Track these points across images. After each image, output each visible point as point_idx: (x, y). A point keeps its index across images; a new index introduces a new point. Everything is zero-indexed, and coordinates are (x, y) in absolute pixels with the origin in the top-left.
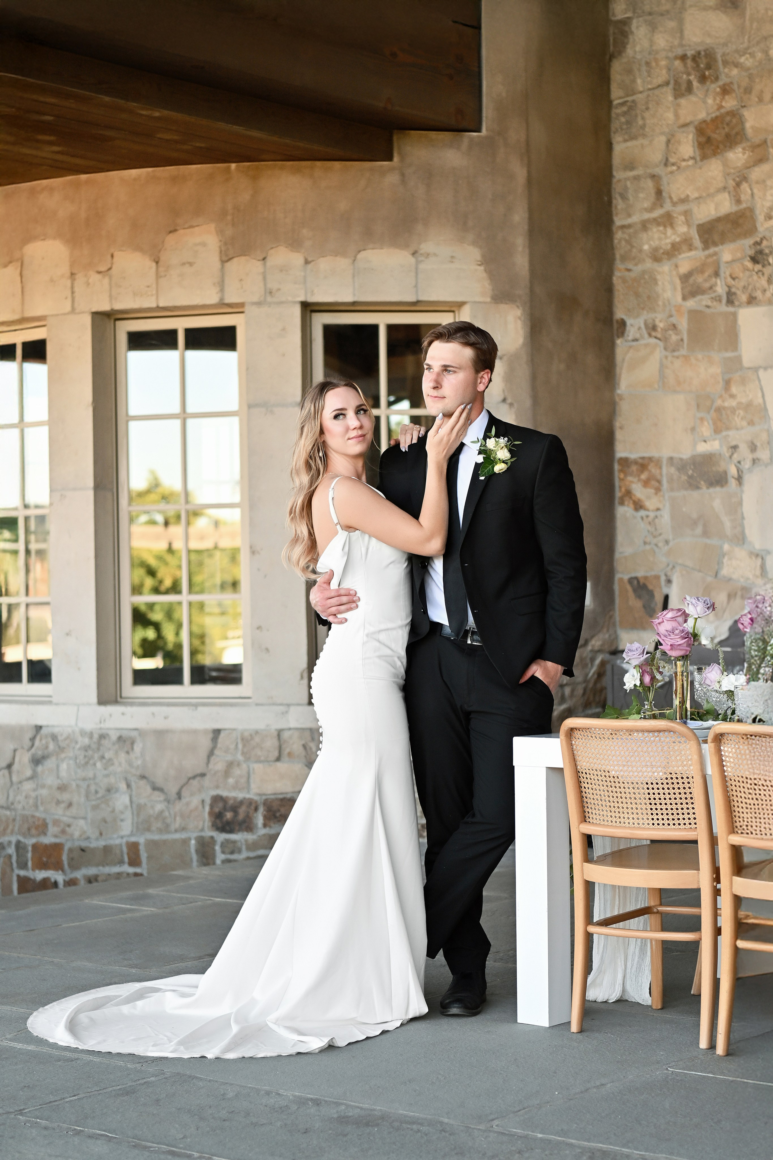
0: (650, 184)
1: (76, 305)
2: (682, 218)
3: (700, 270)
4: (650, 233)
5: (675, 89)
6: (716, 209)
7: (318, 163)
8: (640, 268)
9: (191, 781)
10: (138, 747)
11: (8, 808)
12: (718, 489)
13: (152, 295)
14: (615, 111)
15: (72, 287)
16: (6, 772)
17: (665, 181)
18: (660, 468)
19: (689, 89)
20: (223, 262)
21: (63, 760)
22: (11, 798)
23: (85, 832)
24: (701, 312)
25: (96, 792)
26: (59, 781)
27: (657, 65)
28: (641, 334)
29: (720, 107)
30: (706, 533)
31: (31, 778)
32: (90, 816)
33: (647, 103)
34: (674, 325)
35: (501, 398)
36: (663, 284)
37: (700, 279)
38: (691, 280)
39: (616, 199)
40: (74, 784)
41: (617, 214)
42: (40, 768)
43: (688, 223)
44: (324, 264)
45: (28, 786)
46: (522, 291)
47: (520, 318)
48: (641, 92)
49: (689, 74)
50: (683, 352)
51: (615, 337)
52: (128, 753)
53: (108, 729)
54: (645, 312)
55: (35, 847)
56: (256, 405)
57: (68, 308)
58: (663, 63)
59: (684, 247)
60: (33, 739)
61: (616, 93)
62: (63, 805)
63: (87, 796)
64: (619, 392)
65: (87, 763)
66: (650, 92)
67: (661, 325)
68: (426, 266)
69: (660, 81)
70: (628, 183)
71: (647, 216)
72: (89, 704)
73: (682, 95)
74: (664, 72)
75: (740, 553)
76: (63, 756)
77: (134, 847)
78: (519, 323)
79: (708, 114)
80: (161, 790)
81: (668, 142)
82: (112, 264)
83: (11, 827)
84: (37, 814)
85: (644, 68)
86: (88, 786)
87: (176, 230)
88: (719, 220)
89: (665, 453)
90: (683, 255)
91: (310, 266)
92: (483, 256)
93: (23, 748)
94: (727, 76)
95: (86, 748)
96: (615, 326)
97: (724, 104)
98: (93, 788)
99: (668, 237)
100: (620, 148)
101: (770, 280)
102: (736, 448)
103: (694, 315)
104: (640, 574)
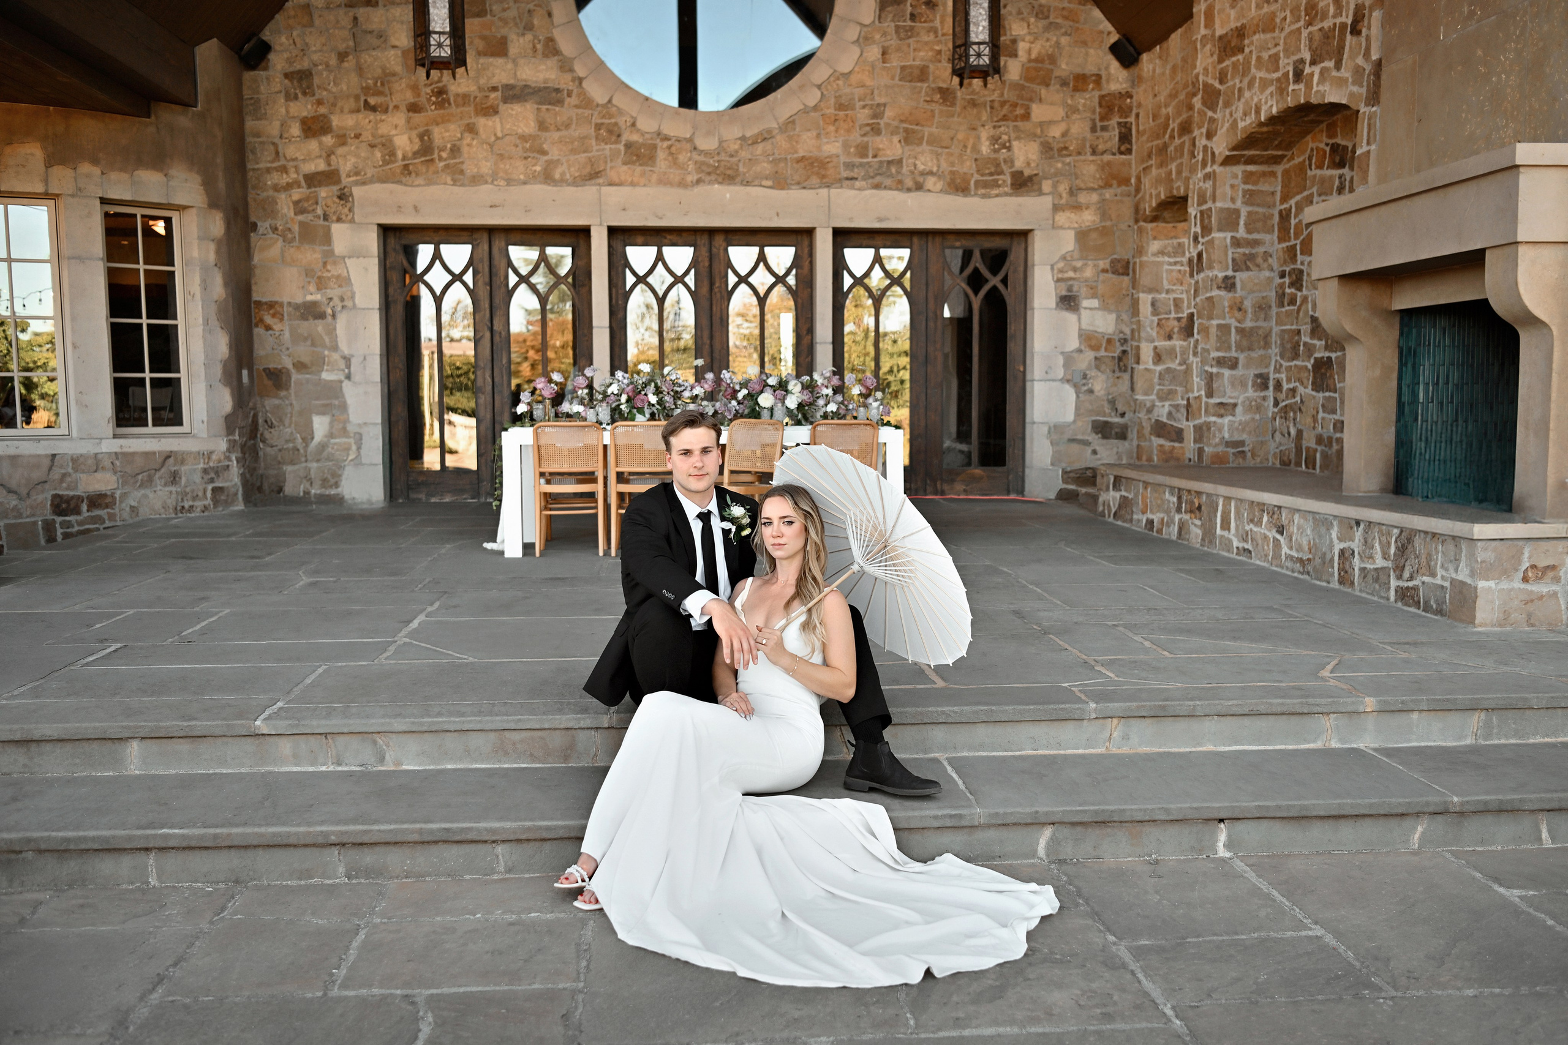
0: (272, 147)
2: (293, 169)
3: (307, 199)
4: (272, 175)
5: (285, 96)
6: (315, 167)
8: (265, 194)
9: (36, 487)
12: (320, 321)
14: (246, 102)
17: (281, 147)
18: (283, 308)
19: (296, 98)
20: (47, 167)
24: (307, 223)
27: (274, 80)
28: (267, 232)
29: (316, 111)
30: (313, 345)
33: (267, 101)
34: (289, 229)
35: (214, 263)
36: (281, 205)
37: (306, 205)
38: (300, 205)
39: (247, 152)
41: (249, 161)
43: (297, 172)
44: (114, 176)
46: (223, 203)
47: (221, 219)
48: (262, 94)
49: (294, 89)
50: (296, 243)
51: (250, 231)
54: (270, 219)
58: (277, 80)
59: (295, 186)
61: (247, 93)
64: (252, 262)
66: (269, 95)
67: (280, 228)
68: (172, 183)
69: (276, 90)
70: (257, 145)
71: (269, 165)
73: (291, 100)
74: (278, 85)
75: (336, 356)
78: (221, 222)
79: (308, 114)
80: (15, 493)
81: (282, 125)
85: (265, 80)
88: (318, 173)
89: (285, 299)
90: (294, 190)
91: (104, 176)
92: (202, 181)
94: (320, 94)
96: (250, 225)
97: (318, 110)
99: (285, 179)
100: (250, 124)
101: (350, 210)
102: (331, 299)
103: (302, 224)
104: (271, 366)
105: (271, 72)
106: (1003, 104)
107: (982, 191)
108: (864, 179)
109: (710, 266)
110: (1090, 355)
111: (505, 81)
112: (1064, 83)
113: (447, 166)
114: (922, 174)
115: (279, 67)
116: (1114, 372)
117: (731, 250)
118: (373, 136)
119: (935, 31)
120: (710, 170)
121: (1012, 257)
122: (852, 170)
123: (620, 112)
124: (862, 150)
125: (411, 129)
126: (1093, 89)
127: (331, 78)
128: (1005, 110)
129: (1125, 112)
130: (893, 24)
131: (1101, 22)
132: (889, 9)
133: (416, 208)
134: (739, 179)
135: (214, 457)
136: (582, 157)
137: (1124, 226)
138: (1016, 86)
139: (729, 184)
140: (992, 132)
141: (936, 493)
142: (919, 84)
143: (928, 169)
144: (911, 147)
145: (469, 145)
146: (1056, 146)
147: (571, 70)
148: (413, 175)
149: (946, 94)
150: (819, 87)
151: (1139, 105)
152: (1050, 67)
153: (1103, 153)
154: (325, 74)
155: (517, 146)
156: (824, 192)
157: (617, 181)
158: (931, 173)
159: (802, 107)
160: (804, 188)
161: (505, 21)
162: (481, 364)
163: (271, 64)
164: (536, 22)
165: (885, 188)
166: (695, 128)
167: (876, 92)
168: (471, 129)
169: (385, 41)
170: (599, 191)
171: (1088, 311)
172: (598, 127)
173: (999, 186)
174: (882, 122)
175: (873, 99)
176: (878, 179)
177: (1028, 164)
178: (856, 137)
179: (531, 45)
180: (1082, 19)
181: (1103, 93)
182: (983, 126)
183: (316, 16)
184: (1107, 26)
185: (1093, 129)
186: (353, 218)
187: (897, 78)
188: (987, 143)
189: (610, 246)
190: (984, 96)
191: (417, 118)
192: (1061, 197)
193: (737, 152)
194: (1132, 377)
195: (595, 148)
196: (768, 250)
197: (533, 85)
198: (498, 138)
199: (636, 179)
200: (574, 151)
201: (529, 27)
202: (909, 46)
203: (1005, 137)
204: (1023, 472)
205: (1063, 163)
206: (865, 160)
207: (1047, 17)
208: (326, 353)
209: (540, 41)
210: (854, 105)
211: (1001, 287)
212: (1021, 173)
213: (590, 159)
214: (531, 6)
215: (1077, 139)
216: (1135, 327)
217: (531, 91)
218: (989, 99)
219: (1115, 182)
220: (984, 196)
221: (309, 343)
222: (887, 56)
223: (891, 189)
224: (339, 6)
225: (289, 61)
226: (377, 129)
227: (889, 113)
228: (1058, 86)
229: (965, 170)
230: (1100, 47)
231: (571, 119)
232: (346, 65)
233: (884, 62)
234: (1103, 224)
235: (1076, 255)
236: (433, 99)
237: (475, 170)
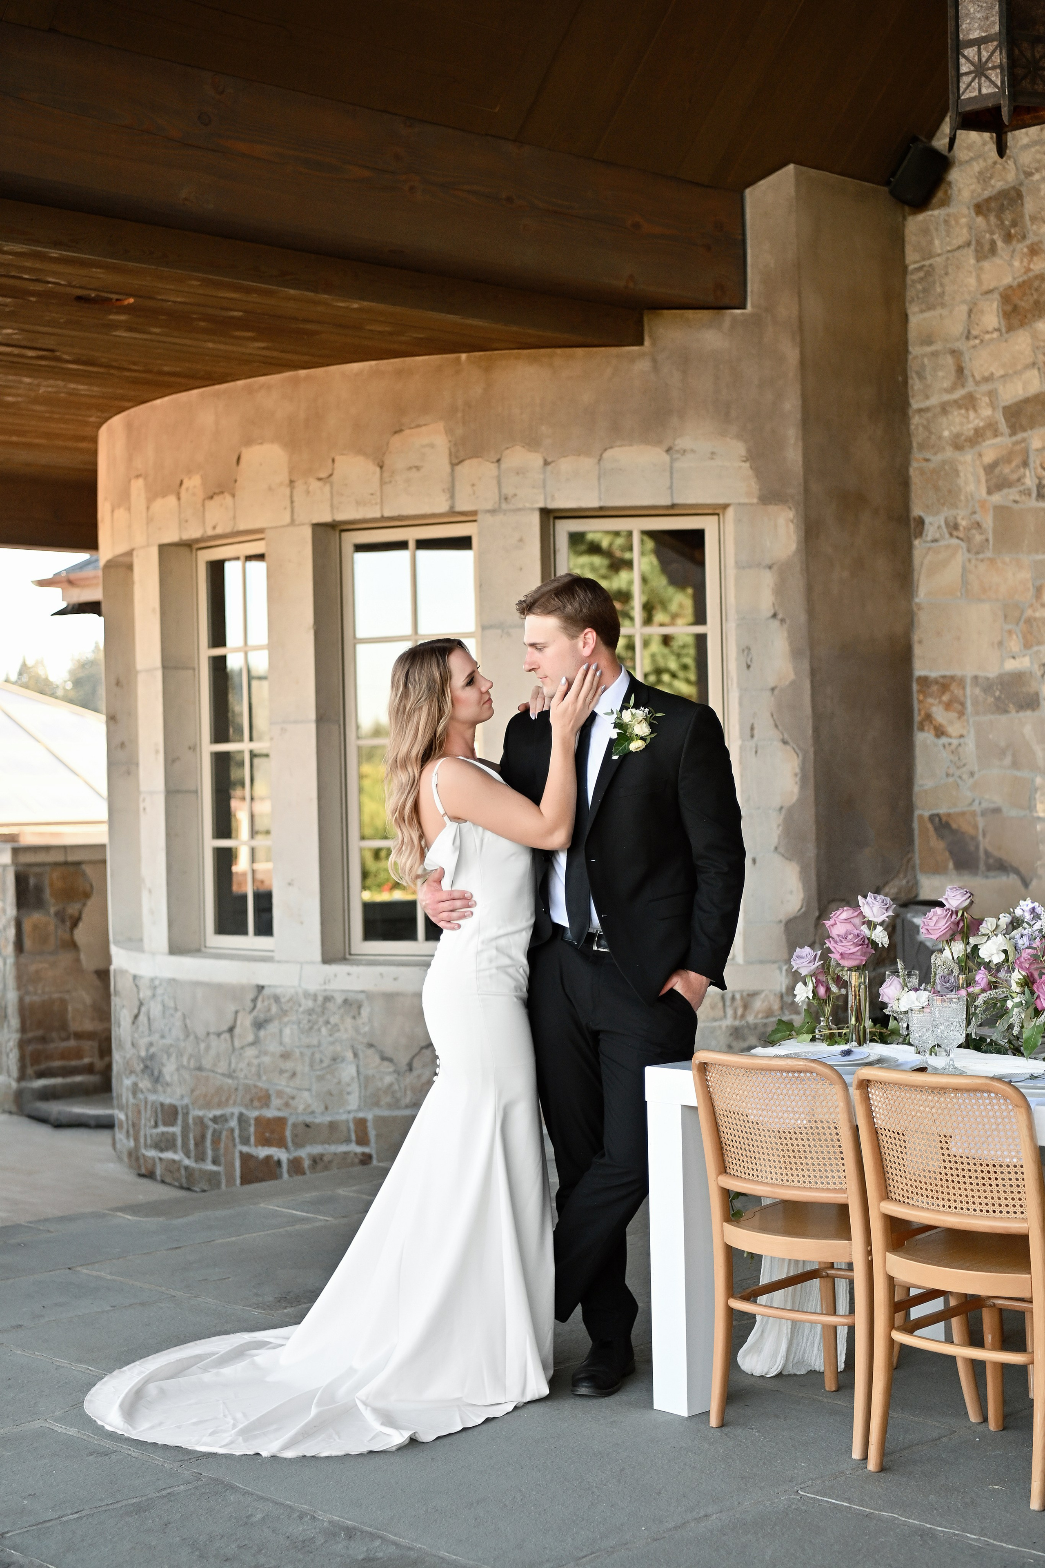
0: (949, 360)
1: (296, 517)
2: (987, 399)
3: (1007, 459)
4: (950, 417)
5: (977, 251)
6: (1024, 388)
7: (559, 351)
8: (939, 457)
9: (424, 1051)
10: (365, 1012)
11: (230, 1076)
12: (1029, 713)
13: (376, 504)
14: (910, 278)
15: (291, 496)
16: (226, 1036)
17: (967, 357)
18: (964, 688)
19: (993, 250)
20: (453, 465)
21: (286, 1024)
22: (233, 1066)
23: (309, 1106)
24: (1007, 508)
25: (321, 1061)
26: (282, 1048)
27: (957, 222)
28: (941, 534)
29: (1028, 270)
30: (1015, 765)
31: (253, 1044)
32: (315, 1087)
33: (946, 267)
34: (978, 523)
35: (771, 613)
36: (965, 476)
37: (1006, 470)
38: (997, 471)
39: (912, 378)
40: (297, 1051)
41: (913, 396)
42: (262, 1033)
43: (992, 405)
44: (566, 465)
45: (251, 1052)
46: (795, 488)
47: (792, 521)
48: (939, 255)
49: (992, 233)
50: (989, 554)
51: (913, 538)
52: (354, 1018)
53: (333, 991)
54: (946, 509)
55: (258, 1120)
56: (491, 627)
57: (287, 519)
58: (963, 221)
59: (989, 433)
60: (254, 1001)
61: (912, 257)
62: (286, 1075)
63: (311, 1066)
64: (917, 600)
65: (311, 1028)
66: (950, 255)
67: (963, 523)
68: (682, 464)
69: (960, 241)
70: (926, 361)
71: (947, 397)
72: (313, 963)
73: (985, 258)
74: (965, 230)
76: (286, 1019)
77: (361, 1124)
78: (792, 526)
79: (1014, 279)
80: (390, 1060)
81: (970, 311)
82: (333, 469)
83: (233, 1097)
84: (260, 1084)
85: (942, 227)
86: (313, 1054)
87: (401, 431)
88: (1027, 401)
89: (968, 671)
90: (988, 443)
91: (549, 468)
92: (749, 451)
93: (244, 1009)
94: (1036, 234)
95: (310, 1012)
96: (912, 525)
97: (1032, 266)
98: (318, 1056)
99: (971, 422)
100: (918, 320)
103: (1001, 511)
104: (942, 811)
105: (951, 210)
115: (966, 194)
135: (758, 1004)
163: (954, 190)
208: (1038, 781)
225: (984, 178)
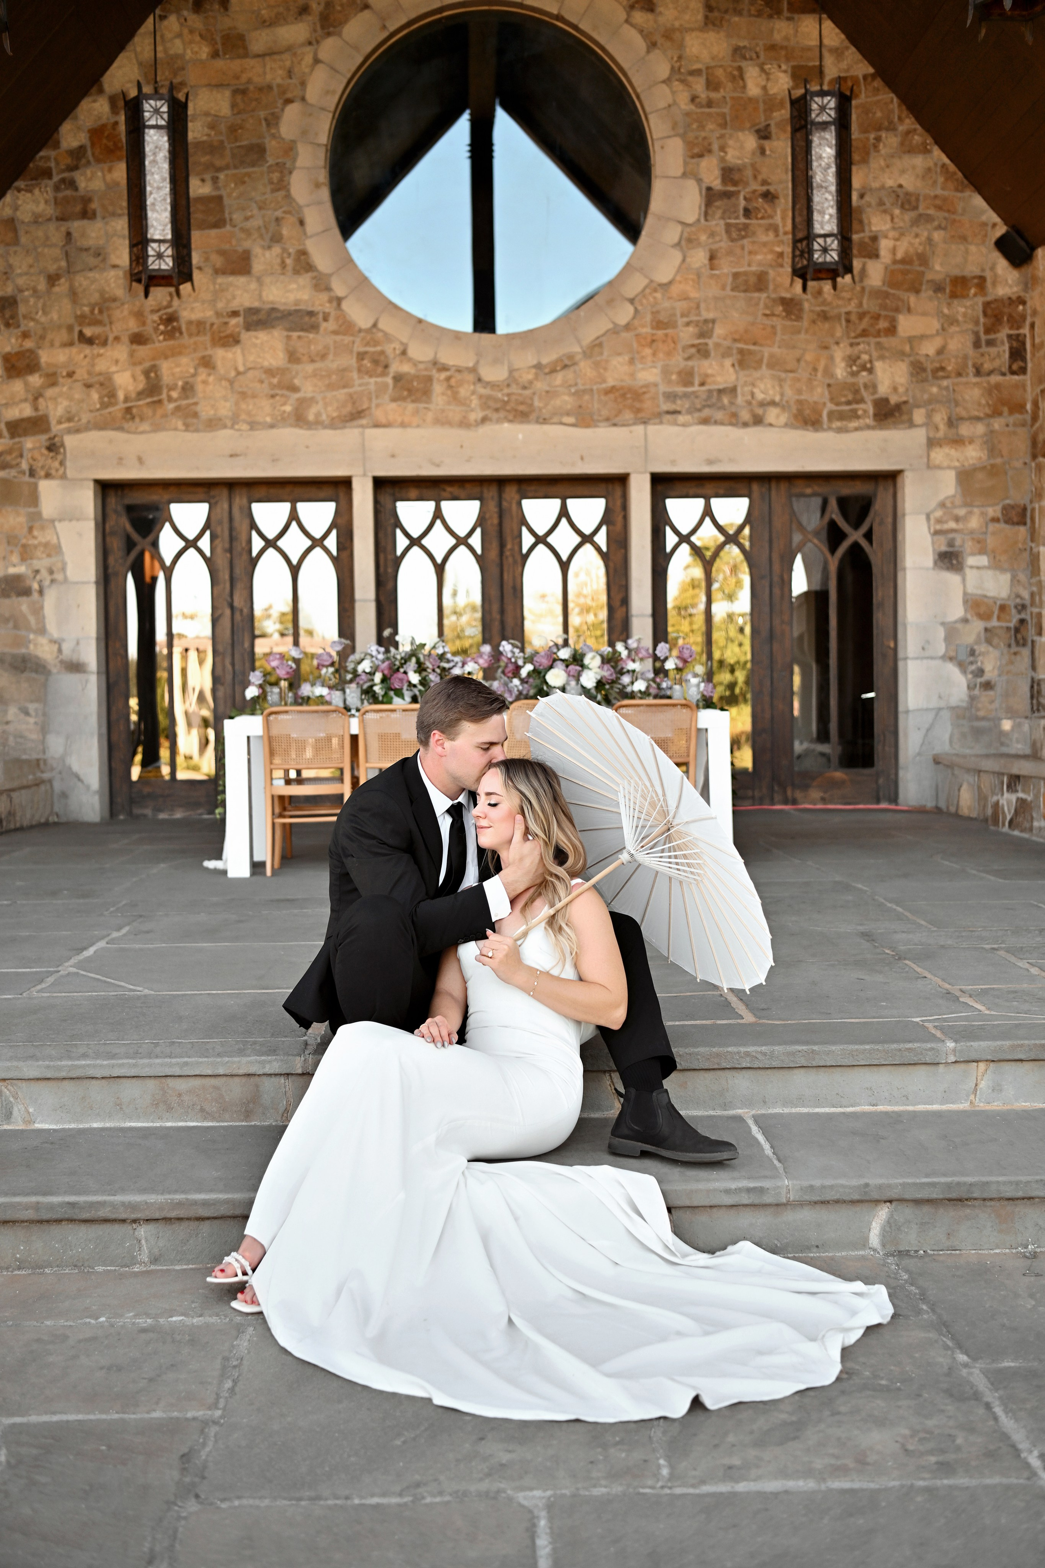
3: (10, 452)
6: (20, 413)
12: (24, 598)
29: (21, 346)
30: (16, 627)
37: (8, 458)
75: (43, 641)
79: (12, 349)
88: (23, 420)
94: (26, 325)
97: (24, 344)
101: (62, 463)
102: (37, 572)
106: (861, 316)
107: (838, 424)
108: (689, 412)
109: (500, 524)
110: (978, 626)
111: (247, 304)
112: (938, 288)
113: (178, 408)
114: (762, 404)
116: (1009, 646)
117: (525, 502)
118: (89, 373)
119: (775, 229)
120: (498, 405)
121: (877, 506)
122: (674, 402)
123: (388, 337)
124: (687, 378)
125: (134, 364)
126: (975, 295)
127: (40, 305)
128: (865, 323)
129: (1017, 321)
130: (722, 222)
131: (983, 212)
132: (718, 203)
133: (140, 460)
134: (533, 416)
136: (341, 394)
137: (1018, 464)
138: (877, 293)
139: (522, 422)
140: (849, 351)
141: (786, 802)
142: (756, 295)
143: (768, 399)
144: (746, 372)
145: (205, 382)
146: (929, 367)
147: (328, 289)
148: (137, 420)
149: (790, 307)
150: (632, 301)
151: (1035, 313)
152: (922, 269)
153: (990, 373)
154: (32, 301)
155: (262, 382)
156: (639, 429)
157: (383, 421)
158: (773, 403)
159: (611, 326)
160: (615, 425)
161: (247, 232)
162: (220, 648)
164: (285, 232)
165: (716, 423)
166: (479, 354)
167: (703, 306)
168: (207, 363)
169: (104, 260)
170: (363, 434)
171: (975, 571)
172: (361, 356)
173: (858, 417)
174: (710, 342)
175: (699, 314)
176: (707, 412)
177: (895, 389)
178: (678, 361)
179: (279, 260)
180: (960, 211)
181: (989, 298)
182: (837, 343)
183: (21, 233)
184: (992, 216)
185: (977, 344)
186: (65, 473)
187: (729, 288)
188: (843, 365)
189: (376, 502)
190: (838, 306)
191: (142, 351)
192: (937, 429)
193: (531, 382)
194: (1033, 653)
195: (357, 382)
196: (570, 502)
197: (282, 308)
198: (239, 373)
199: (406, 420)
200: (331, 387)
201: (277, 239)
202: (743, 248)
203: (865, 357)
204: (897, 774)
205: (940, 387)
206: (690, 389)
207: (916, 208)
208: (32, 636)
209: (289, 254)
210: (676, 322)
211: (864, 543)
212: (887, 400)
213: (351, 396)
214: (279, 213)
215: (956, 357)
216: (1035, 589)
217: (279, 315)
218: (844, 310)
219: (1005, 410)
220: (840, 430)
221: (11, 625)
222: (716, 262)
223: (722, 423)
224: (49, 220)
226: (93, 365)
227: (719, 331)
228: (931, 293)
229: (815, 398)
230: (983, 242)
231: (327, 347)
232: (56, 289)
233: (712, 269)
234: (992, 461)
235: (958, 501)
236: (162, 327)
237: (212, 412)
